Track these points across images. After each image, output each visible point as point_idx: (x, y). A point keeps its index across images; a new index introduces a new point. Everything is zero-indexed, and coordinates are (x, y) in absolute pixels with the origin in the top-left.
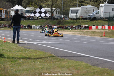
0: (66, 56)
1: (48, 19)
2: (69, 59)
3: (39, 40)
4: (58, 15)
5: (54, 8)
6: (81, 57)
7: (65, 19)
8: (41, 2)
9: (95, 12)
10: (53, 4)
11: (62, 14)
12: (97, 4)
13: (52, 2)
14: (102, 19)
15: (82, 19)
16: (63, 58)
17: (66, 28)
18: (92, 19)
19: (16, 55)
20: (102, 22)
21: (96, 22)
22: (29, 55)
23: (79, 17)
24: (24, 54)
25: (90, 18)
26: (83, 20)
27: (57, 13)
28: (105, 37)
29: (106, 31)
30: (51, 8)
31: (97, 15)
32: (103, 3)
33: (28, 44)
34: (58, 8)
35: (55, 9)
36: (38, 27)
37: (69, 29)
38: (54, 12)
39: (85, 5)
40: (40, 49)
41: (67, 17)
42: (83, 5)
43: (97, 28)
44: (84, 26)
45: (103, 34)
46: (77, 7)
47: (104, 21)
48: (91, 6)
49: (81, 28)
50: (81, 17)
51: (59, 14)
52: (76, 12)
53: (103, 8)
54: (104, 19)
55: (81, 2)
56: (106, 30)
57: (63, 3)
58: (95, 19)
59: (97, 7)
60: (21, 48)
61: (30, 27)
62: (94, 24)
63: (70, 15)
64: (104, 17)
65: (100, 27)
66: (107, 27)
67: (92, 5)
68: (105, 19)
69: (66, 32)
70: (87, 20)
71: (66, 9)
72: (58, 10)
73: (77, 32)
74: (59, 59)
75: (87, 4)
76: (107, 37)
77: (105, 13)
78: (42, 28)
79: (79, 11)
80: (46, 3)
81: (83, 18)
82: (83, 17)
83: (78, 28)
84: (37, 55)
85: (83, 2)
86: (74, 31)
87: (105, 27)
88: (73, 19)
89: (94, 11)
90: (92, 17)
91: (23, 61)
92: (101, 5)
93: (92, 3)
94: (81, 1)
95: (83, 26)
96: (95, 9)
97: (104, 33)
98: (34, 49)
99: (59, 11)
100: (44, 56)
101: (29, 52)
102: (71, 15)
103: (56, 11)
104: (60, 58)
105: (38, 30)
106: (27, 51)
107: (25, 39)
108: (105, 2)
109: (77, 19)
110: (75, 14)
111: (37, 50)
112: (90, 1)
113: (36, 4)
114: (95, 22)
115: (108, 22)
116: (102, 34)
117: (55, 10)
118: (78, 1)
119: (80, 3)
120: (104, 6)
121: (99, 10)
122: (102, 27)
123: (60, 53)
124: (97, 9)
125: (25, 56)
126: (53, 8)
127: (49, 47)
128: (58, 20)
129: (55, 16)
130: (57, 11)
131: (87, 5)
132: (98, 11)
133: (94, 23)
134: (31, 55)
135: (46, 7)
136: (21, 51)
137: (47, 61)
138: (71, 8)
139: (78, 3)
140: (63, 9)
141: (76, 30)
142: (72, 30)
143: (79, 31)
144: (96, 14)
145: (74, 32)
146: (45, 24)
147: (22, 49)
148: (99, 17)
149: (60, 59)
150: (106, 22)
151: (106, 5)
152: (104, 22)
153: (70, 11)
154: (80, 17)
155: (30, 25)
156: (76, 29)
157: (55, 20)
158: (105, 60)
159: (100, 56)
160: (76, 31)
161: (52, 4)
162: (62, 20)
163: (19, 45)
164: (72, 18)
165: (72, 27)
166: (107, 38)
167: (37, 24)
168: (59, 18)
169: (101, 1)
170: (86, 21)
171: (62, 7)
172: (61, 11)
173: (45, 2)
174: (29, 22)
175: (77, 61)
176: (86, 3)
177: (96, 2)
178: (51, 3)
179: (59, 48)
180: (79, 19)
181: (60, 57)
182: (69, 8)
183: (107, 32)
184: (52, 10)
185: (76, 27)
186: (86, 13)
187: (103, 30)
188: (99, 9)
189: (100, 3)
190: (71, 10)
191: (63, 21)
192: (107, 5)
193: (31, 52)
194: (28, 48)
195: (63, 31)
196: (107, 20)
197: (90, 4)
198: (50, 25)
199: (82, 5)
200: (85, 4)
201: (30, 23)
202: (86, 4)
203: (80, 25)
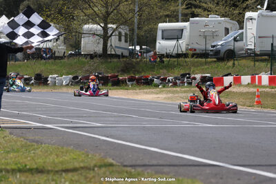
0: (147, 163)
1: (96, 56)
2: (157, 173)
3: (67, 117)
4: (123, 44)
5: (113, 24)
6: (190, 165)
7: (145, 55)
8: (75, 8)
9: (232, 34)
10: (108, 14)
11: (135, 40)
12: (236, 12)
13: (107, 8)
14: (253, 56)
15: (193, 56)
16: (139, 169)
17: (148, 83)
18: (222, 55)
19: (3, 161)
20: (252, 63)
21: (234, 64)
22: (40, 162)
23: (184, 49)
24: (26, 158)
25: (217, 53)
26: (196, 60)
27: (120, 40)
28: (259, 109)
29: (264, 90)
30: (103, 25)
31: (238, 44)
32: (255, 10)
33: (36, 128)
34: (125, 23)
35: (114, 26)
36: (66, 79)
37: (157, 86)
38: (111, 35)
39: (202, 16)
40: (71, 145)
41: (150, 51)
42: (197, 16)
43: (237, 81)
44: (198, 76)
45: (256, 99)
46: (178, 21)
47: (257, 61)
48: (219, 19)
49: (190, 84)
50: (191, 50)
51: (126, 41)
52: (177, 35)
53: (255, 22)
54: (256, 55)
55: (190, 6)
56: (264, 87)
57: (137, 9)
58: (230, 55)
59: (238, 21)
60: (16, 142)
61: (41, 80)
62: (229, 71)
63: (158, 45)
64: (258, 50)
65: (246, 79)
66: (265, 78)
67: (223, 16)
68: (261, 55)
69: (146, 93)
70: (207, 57)
71: (146, 28)
72: (124, 30)
73: (180, 95)
74: (127, 172)
75: (208, 11)
76: (267, 107)
77: (259, 37)
78: (77, 83)
79: (186, 34)
80: (89, 11)
81: (198, 52)
82: (195, 50)
83: (183, 83)
84: (62, 163)
85: (196, 7)
86: (169, 92)
87: (260, 78)
88: (168, 56)
89: (227, 31)
90: (223, 51)
91: (23, 179)
92: (248, 14)
93: (221, 9)
94: (190, 4)
95: (196, 76)
96: (231, 25)
97: (258, 96)
98: (54, 144)
99: (126, 34)
100: (82, 165)
101: (40, 153)
102: (163, 45)
103: (117, 33)
104: (129, 169)
105: (65, 90)
106: (34, 149)
107: (29, 116)
108: (259, 7)
109: (178, 56)
110: (173, 43)
111: (63, 147)
112: (218, 4)
113: (60, 12)
114: (230, 63)
115: (269, 65)
116: (251, 99)
117: (114, 30)
118: (182, 4)
119: (187, 8)
120: (256, 17)
121: (244, 30)
122: (253, 80)
123: (130, 156)
124: (238, 26)
125: (28, 163)
126: (110, 26)
127: (99, 139)
128: (125, 59)
129: (116, 47)
130: (120, 33)
131: (207, 16)
132: (241, 31)
133: (228, 68)
134: (44, 162)
135: (89, 23)
136: (18, 151)
137: (91, 179)
138: (162, 25)
139: (181, 8)
140: (139, 28)
141: (178, 89)
142: (164, 87)
143: (185, 92)
144: (235, 40)
145: (170, 95)
146: (87, 71)
147: (19, 143)
148: (243, 50)
149: (131, 172)
150: (263, 64)
151: (262, 16)
152: (257, 63)
153: (159, 34)
154: (187, 50)
155: (44, 75)
156: (175, 84)
157: (115, 60)
158: (260, 175)
159: (248, 164)
160: (177, 92)
161: (107, 12)
162: (134, 60)
163: (11, 133)
164: (164, 53)
165: (164, 80)
166: (266, 110)
167: (64, 71)
168: (126, 53)
169: (247, 3)
170: (206, 63)
171: (136, 21)
172: (133, 34)
173: (86, 9)
174: (38, 67)
175: (180, 178)
176: (205, 10)
177: (235, 6)
178: (104, 10)
179: (127, 141)
180: (185, 55)
181: (131, 166)
182: (156, 24)
183: (267, 94)
184: (105, 29)
185: (176, 78)
186: (205, 37)
187: (255, 86)
188: (242, 28)
189: (245, 8)
190: (163, 31)
191: (138, 63)
192: (267, 16)
193: (47, 151)
194: (37, 142)
195: (138, 91)
196: (266, 57)
197: (216, 13)
198: (100, 74)
199: (194, 15)
200: (203, 13)
201: (43, 68)
202: (206, 12)
203: (189, 74)
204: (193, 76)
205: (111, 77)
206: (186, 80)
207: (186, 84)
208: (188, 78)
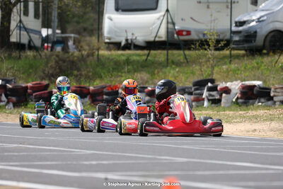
25: (250, 36)
44: (235, 86)
63: (106, 23)
82: (189, 34)
83: (199, 100)
198: (8, 81)
203: (212, 81)
204: (221, 85)
205: (35, 89)
206: (205, 94)
207: (206, 103)
208: (210, 89)
